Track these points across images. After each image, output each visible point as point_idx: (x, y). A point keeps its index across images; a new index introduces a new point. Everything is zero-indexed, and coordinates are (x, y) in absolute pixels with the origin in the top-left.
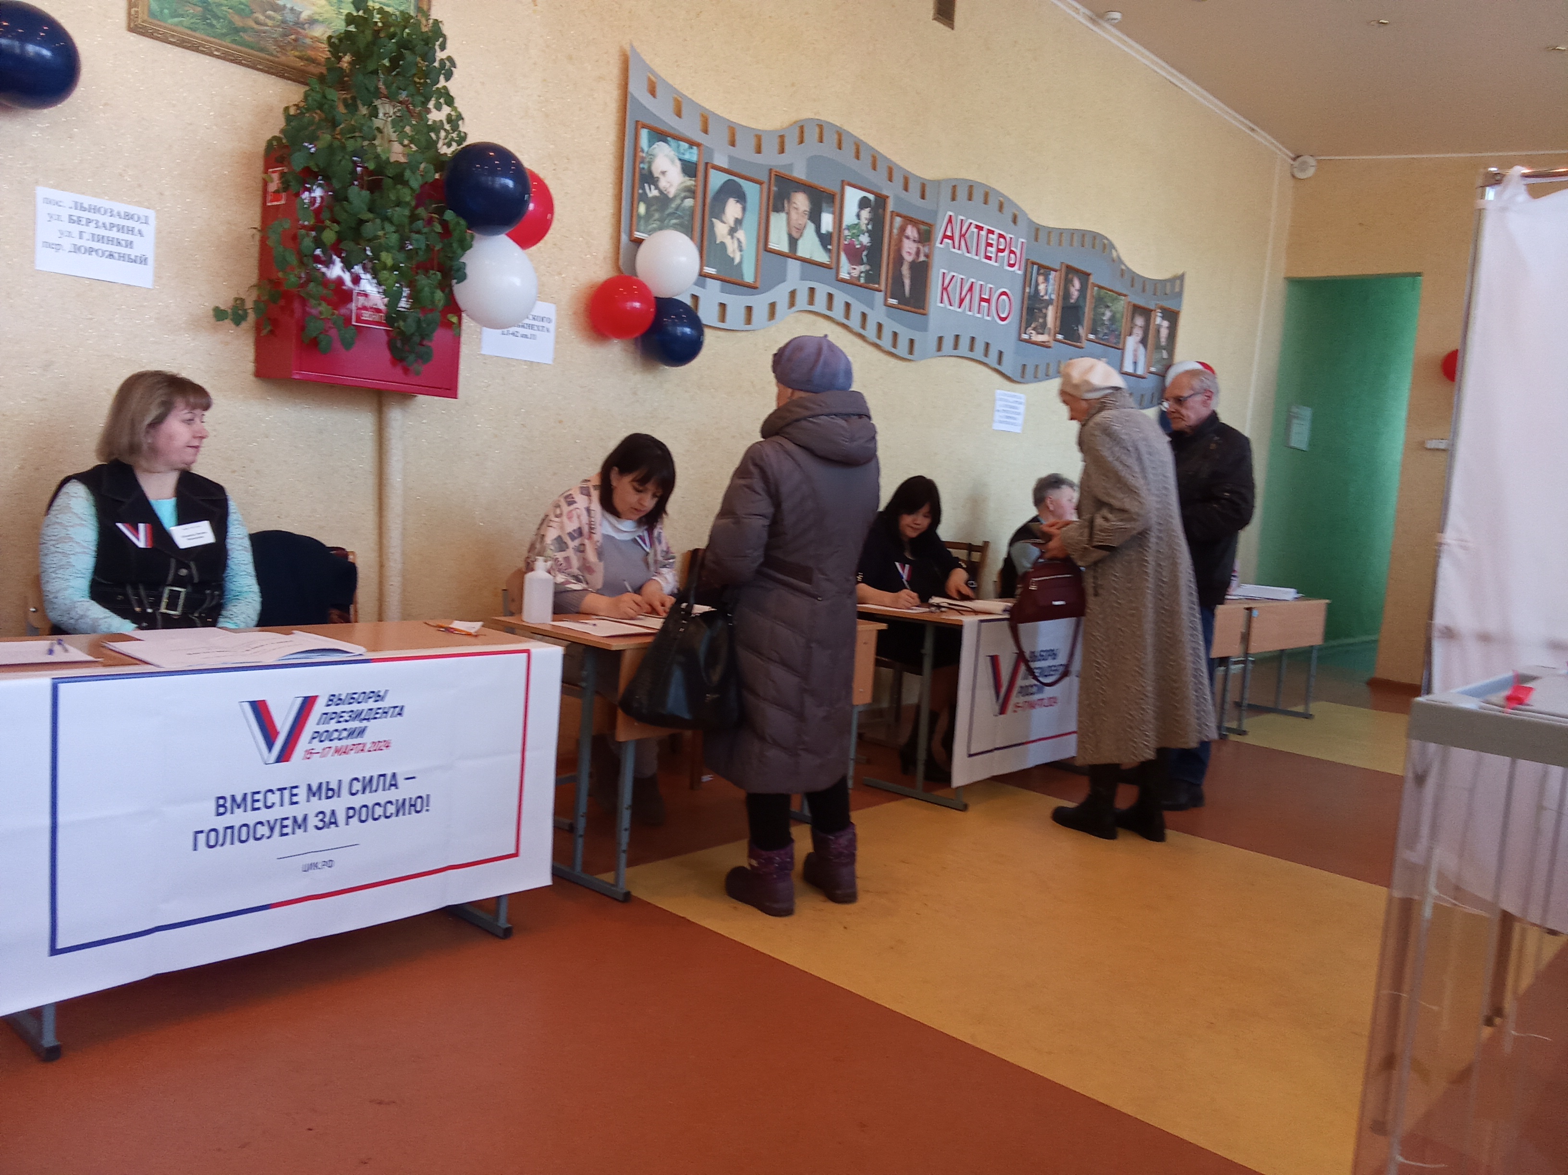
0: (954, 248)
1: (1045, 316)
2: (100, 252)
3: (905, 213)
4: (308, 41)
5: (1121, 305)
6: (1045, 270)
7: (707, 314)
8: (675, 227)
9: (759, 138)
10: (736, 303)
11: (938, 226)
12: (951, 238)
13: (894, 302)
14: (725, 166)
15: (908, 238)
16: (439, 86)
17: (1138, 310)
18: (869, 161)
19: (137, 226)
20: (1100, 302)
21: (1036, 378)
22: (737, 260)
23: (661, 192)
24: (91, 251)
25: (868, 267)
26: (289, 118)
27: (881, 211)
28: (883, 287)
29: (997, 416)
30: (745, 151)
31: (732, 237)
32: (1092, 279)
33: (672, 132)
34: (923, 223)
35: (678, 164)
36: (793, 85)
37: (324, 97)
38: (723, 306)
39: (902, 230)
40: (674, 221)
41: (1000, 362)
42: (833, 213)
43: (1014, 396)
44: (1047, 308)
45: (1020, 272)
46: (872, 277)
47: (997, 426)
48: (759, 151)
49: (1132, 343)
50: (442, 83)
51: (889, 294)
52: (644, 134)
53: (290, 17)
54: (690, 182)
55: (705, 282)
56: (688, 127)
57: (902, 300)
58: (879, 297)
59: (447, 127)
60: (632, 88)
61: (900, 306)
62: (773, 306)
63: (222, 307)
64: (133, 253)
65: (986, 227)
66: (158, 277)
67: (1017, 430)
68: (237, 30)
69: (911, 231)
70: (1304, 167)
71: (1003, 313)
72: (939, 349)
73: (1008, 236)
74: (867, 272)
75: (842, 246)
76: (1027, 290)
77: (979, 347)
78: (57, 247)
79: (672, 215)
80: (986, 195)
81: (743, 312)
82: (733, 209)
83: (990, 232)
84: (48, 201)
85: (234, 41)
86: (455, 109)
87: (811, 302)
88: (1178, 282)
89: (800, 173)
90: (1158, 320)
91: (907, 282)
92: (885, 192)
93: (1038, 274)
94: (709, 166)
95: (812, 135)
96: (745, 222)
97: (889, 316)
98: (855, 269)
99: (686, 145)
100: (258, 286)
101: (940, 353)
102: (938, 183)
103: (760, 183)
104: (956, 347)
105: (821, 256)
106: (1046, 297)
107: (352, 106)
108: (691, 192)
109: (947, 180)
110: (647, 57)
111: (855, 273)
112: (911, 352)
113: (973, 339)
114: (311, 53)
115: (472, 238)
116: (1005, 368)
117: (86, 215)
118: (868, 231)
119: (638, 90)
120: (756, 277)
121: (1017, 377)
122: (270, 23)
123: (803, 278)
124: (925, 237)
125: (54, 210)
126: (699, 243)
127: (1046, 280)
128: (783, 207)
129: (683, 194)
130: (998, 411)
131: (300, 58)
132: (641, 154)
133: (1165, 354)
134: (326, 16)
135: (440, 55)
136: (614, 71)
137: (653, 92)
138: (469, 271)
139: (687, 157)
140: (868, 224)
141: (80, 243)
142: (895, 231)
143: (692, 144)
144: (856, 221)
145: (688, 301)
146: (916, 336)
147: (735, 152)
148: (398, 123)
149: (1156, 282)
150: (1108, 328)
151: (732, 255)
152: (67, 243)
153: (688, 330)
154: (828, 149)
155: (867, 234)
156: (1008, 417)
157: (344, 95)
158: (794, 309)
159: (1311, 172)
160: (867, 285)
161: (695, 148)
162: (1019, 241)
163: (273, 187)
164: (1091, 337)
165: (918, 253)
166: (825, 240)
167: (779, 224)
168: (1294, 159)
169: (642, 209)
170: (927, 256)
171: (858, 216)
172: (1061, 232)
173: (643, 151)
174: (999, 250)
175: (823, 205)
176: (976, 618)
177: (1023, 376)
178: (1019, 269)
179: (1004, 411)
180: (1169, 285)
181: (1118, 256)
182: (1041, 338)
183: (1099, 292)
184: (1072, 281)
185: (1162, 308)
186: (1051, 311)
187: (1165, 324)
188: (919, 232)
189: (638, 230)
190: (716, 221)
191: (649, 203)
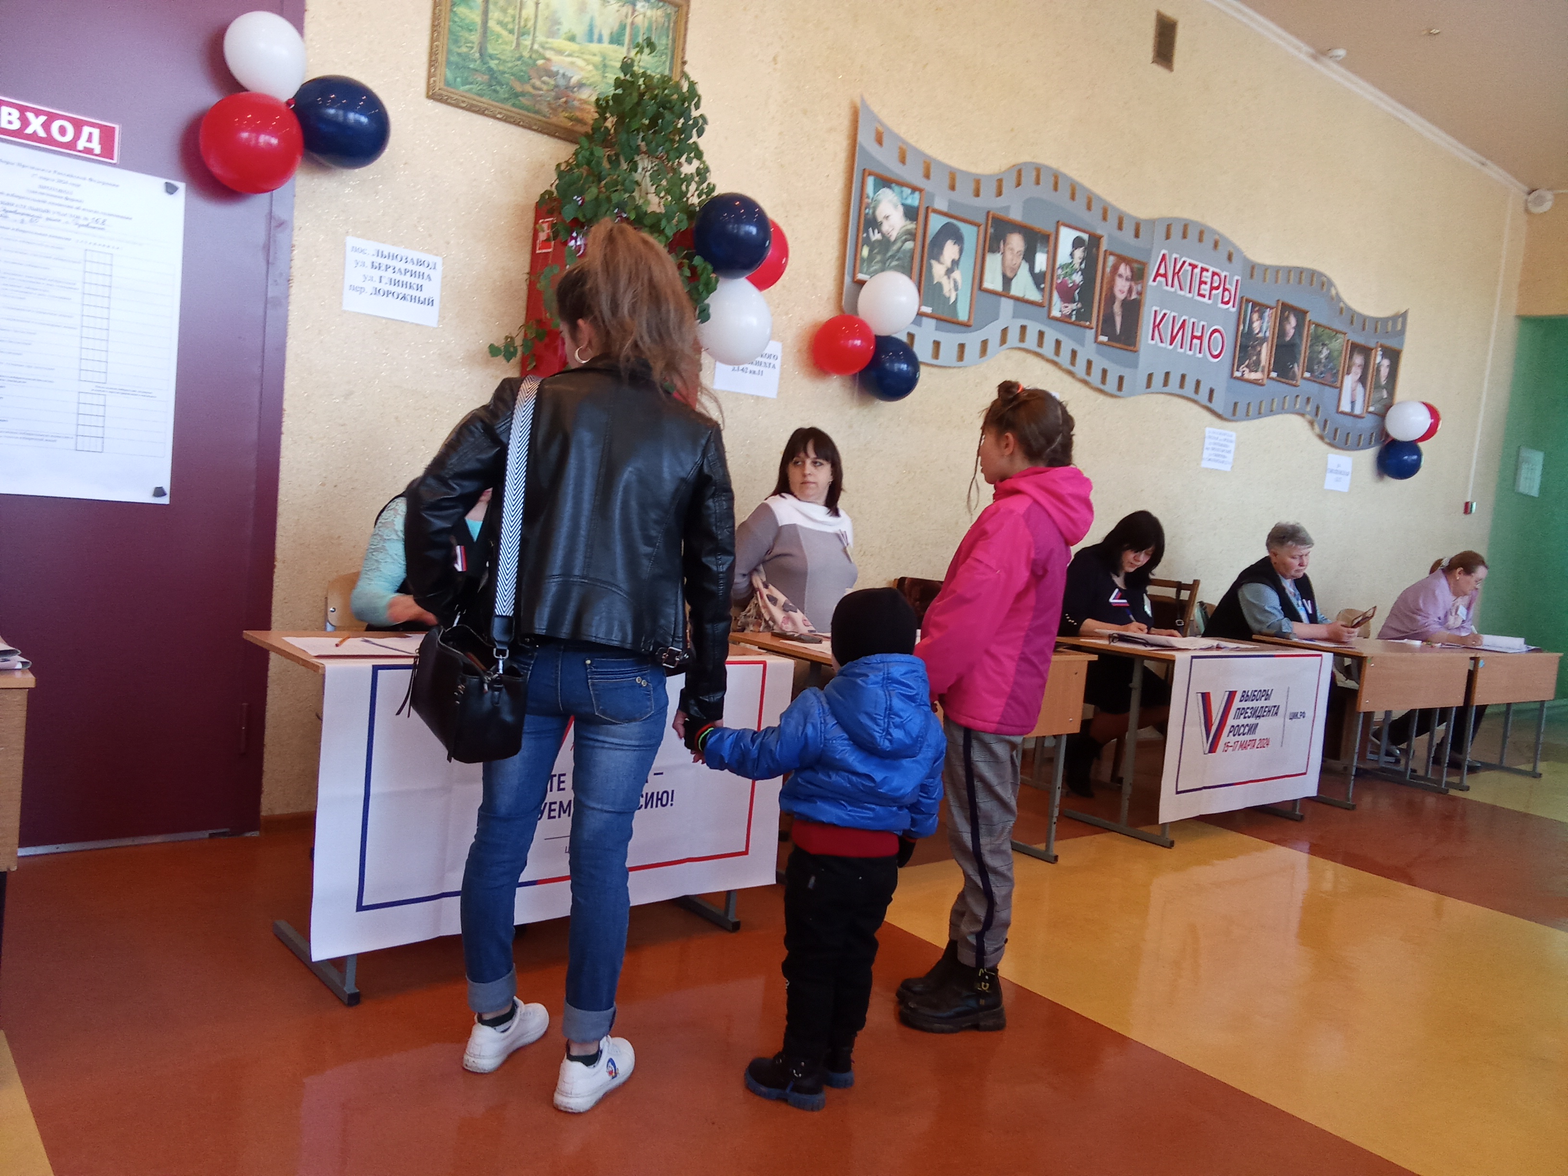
0: (1167, 285)
1: (1259, 353)
2: (395, 295)
4: (576, 103)
6: (1259, 307)
7: (922, 351)
8: (896, 268)
9: (978, 182)
10: (950, 340)
11: (1151, 267)
12: (1165, 276)
13: (1104, 339)
14: (945, 209)
15: (1121, 276)
16: (691, 141)
17: (1355, 348)
18: (1084, 201)
19: (427, 271)
20: (1317, 340)
21: (1247, 416)
22: (952, 299)
23: (883, 235)
24: (388, 293)
25: (1079, 305)
26: (561, 174)
29: (1206, 454)
30: (964, 195)
31: (949, 278)
32: (1309, 317)
33: (896, 178)
34: (1137, 261)
35: (901, 209)
36: (1012, 130)
37: (592, 154)
38: (937, 344)
39: (1115, 268)
40: (894, 263)
41: (1210, 399)
42: (1048, 252)
43: (1225, 434)
44: (1261, 344)
45: (1234, 310)
46: (1083, 316)
47: (1205, 464)
48: (977, 194)
49: (1350, 382)
50: (694, 138)
51: (1099, 331)
52: (870, 181)
53: (562, 82)
54: (911, 226)
55: (921, 321)
56: (911, 173)
57: (1113, 337)
58: (1091, 334)
59: (697, 179)
60: (860, 138)
61: (1110, 343)
62: (985, 343)
63: (496, 345)
64: (423, 295)
65: (1200, 265)
66: (442, 317)
67: (1227, 468)
68: (516, 95)
69: (1124, 270)
70: (1540, 201)
71: (1215, 350)
72: (1149, 385)
73: (1223, 274)
74: (1078, 310)
75: (1054, 286)
76: (1241, 327)
77: (1190, 384)
78: (361, 290)
79: (892, 257)
80: (1201, 233)
81: (955, 349)
82: (950, 250)
83: (1203, 270)
84: (355, 249)
85: (514, 105)
86: (704, 163)
87: (1022, 338)
88: (1400, 320)
89: (1016, 215)
90: (1379, 359)
91: (1118, 320)
92: (1099, 232)
93: (1253, 311)
94: (930, 210)
95: (1028, 178)
96: (961, 263)
97: (1098, 353)
98: (1067, 307)
99: (909, 191)
100: (526, 325)
101: (1149, 390)
102: (1152, 222)
103: (978, 225)
104: (1166, 384)
105: (1034, 295)
106: (1260, 335)
107: (614, 162)
108: (911, 235)
109: (1161, 220)
110: (875, 108)
111: (1067, 311)
112: (1120, 387)
113: (1183, 377)
114: (578, 114)
115: (717, 281)
116: (1216, 405)
117: (385, 261)
118: (1081, 270)
119: (866, 139)
121: (1228, 414)
122: (545, 87)
123: (1015, 316)
124: (1138, 275)
125: (360, 257)
127: (1261, 317)
128: (999, 248)
129: (904, 237)
130: (1207, 449)
131: (570, 119)
132: (867, 200)
133: (1385, 394)
134: (592, 80)
135: (695, 113)
136: (844, 123)
137: (879, 141)
138: (712, 310)
140: (1081, 264)
141: (379, 286)
142: (1108, 270)
143: (914, 189)
144: (1070, 260)
145: (904, 338)
146: (1126, 373)
147: (955, 196)
148: (655, 177)
149: (1376, 320)
150: (1325, 367)
151: (947, 295)
152: (369, 287)
153: (904, 367)
154: (1044, 192)
155: (1079, 273)
156: (1216, 455)
157: (608, 152)
158: (1005, 346)
159: (1547, 206)
160: (1078, 323)
161: (917, 193)
162: (1234, 278)
163: (542, 236)
164: (1307, 375)
165: (1130, 291)
166: (1038, 279)
167: (993, 263)
168: (1530, 193)
169: (865, 252)
170: (1139, 294)
171: (1072, 255)
172: (1277, 270)
173: (868, 197)
174: (1212, 288)
175: (1039, 245)
176: (1187, 655)
177: (1234, 414)
178: (1233, 307)
179: (1213, 449)
180: (1390, 323)
181: (1337, 294)
182: (1253, 376)
183: (1316, 330)
184: (1287, 318)
185: (1381, 346)
186: (1265, 350)
187: (1386, 362)
188: (1132, 270)
189: (861, 272)
190: (933, 262)
191: (872, 245)
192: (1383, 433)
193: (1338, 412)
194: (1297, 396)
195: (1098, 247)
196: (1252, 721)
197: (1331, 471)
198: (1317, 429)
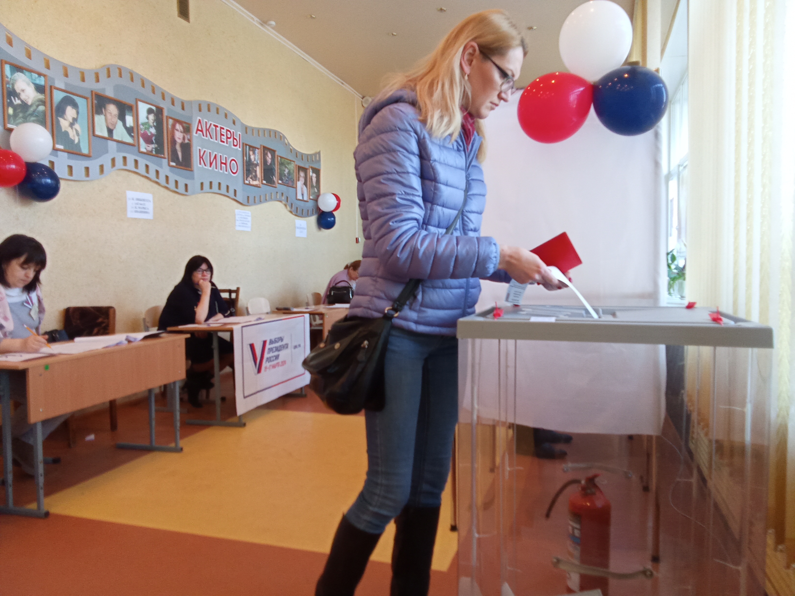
0: (204, 136)
1: (256, 171)
3: (173, 117)
5: (292, 167)
6: (253, 148)
8: (34, 121)
9: (83, 73)
10: (79, 165)
11: (193, 124)
12: (202, 131)
13: (173, 164)
14: (63, 87)
15: (177, 130)
17: (300, 168)
18: (150, 89)
20: (282, 164)
21: (255, 203)
22: (76, 141)
23: (22, 101)
25: (156, 146)
27: (160, 116)
28: (166, 156)
29: (237, 223)
30: (74, 80)
31: (72, 128)
32: (277, 153)
33: (27, 67)
35: (33, 86)
36: (100, 45)
38: (70, 168)
39: (174, 126)
40: (33, 118)
41: (235, 195)
42: (133, 116)
43: (245, 213)
44: (256, 167)
45: (240, 149)
46: (159, 151)
47: (238, 228)
48: (83, 80)
49: (300, 184)
51: (170, 159)
52: (7, 67)
54: (41, 96)
55: (56, 153)
56: (36, 65)
57: (178, 163)
58: (165, 161)
61: (177, 166)
62: (102, 167)
65: (219, 126)
67: (249, 230)
69: (178, 127)
71: (234, 170)
72: (202, 188)
73: (232, 131)
74: (156, 149)
75: (140, 134)
76: (245, 158)
77: (223, 188)
79: (31, 115)
80: (217, 109)
81: (83, 171)
82: (70, 112)
83: (222, 128)
87: (125, 164)
88: (318, 155)
89: (110, 93)
90: (311, 173)
91: (180, 154)
92: (161, 106)
93: (249, 150)
94: (53, 88)
95: (115, 73)
96: (79, 120)
97: (171, 172)
98: (149, 146)
99: (36, 75)
101: (202, 191)
102: (190, 102)
103: (86, 98)
104: (211, 188)
105: (129, 140)
106: (255, 162)
108: (42, 102)
109: (195, 101)
110: (6, 25)
111: (149, 149)
112: (186, 190)
113: (219, 184)
116: (239, 198)
118: (154, 126)
120: (89, 151)
121: (245, 202)
124: (187, 130)
126: (51, 130)
127: (254, 153)
128: (102, 112)
129: (37, 103)
130: (238, 220)
132: (7, 79)
133: (316, 190)
137: (10, 44)
139: (38, 82)
140: (153, 123)
142: (170, 127)
143: (40, 75)
144: (147, 121)
145: (47, 164)
146: (188, 182)
147: (68, 80)
149: (308, 155)
150: (288, 178)
151: (73, 138)
153: (49, 181)
154: (125, 81)
155: (153, 128)
156: (243, 223)
158: (114, 168)
160: (157, 155)
161: (42, 77)
162: (238, 133)
164: (280, 182)
165: (184, 138)
166: (130, 131)
167: (100, 121)
168: (362, 98)
169: (11, 111)
170: (189, 140)
171: (148, 118)
172: (258, 130)
173: (7, 77)
174: (228, 138)
175: (126, 111)
176: (240, 326)
177: (248, 202)
178: (240, 147)
179: (241, 220)
180: (314, 157)
181: (288, 143)
182: (255, 183)
183: (281, 160)
184: (267, 154)
185: (312, 168)
186: (258, 169)
187: (314, 175)
188: (183, 127)
189: (9, 123)
190: (61, 120)
191: (15, 108)
192: (318, 209)
193: (297, 199)
194: (277, 192)
195: (162, 114)
196: (276, 353)
197: (298, 228)
198: (289, 208)
